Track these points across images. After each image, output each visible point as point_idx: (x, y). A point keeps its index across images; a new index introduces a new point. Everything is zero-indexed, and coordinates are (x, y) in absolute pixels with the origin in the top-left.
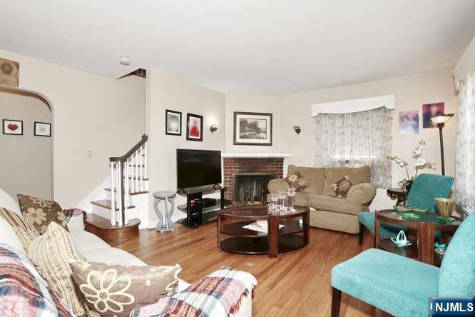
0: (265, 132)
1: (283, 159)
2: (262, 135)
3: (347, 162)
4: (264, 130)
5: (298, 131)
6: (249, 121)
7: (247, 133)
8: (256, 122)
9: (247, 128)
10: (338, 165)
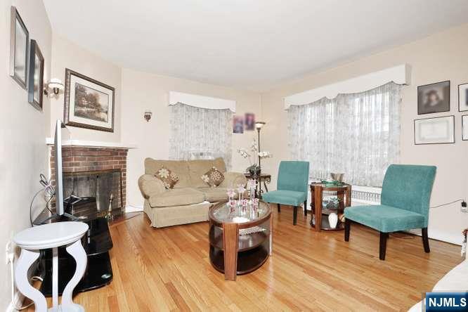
0: (107, 112)
1: (127, 150)
2: (103, 115)
3: (201, 154)
4: (105, 110)
5: (148, 117)
6: (88, 92)
7: (84, 110)
8: (97, 95)
9: (85, 102)
10: (193, 158)
